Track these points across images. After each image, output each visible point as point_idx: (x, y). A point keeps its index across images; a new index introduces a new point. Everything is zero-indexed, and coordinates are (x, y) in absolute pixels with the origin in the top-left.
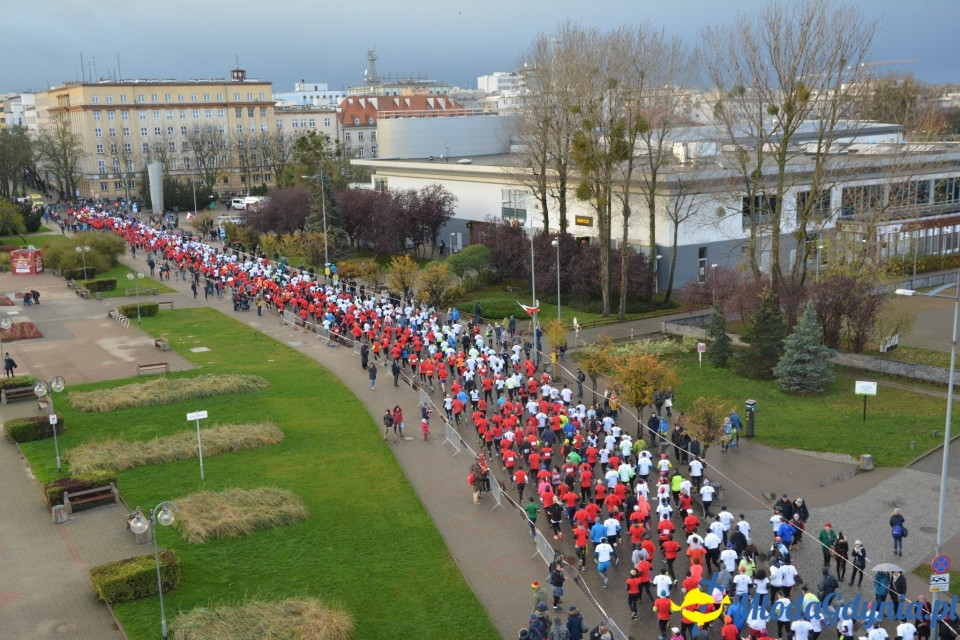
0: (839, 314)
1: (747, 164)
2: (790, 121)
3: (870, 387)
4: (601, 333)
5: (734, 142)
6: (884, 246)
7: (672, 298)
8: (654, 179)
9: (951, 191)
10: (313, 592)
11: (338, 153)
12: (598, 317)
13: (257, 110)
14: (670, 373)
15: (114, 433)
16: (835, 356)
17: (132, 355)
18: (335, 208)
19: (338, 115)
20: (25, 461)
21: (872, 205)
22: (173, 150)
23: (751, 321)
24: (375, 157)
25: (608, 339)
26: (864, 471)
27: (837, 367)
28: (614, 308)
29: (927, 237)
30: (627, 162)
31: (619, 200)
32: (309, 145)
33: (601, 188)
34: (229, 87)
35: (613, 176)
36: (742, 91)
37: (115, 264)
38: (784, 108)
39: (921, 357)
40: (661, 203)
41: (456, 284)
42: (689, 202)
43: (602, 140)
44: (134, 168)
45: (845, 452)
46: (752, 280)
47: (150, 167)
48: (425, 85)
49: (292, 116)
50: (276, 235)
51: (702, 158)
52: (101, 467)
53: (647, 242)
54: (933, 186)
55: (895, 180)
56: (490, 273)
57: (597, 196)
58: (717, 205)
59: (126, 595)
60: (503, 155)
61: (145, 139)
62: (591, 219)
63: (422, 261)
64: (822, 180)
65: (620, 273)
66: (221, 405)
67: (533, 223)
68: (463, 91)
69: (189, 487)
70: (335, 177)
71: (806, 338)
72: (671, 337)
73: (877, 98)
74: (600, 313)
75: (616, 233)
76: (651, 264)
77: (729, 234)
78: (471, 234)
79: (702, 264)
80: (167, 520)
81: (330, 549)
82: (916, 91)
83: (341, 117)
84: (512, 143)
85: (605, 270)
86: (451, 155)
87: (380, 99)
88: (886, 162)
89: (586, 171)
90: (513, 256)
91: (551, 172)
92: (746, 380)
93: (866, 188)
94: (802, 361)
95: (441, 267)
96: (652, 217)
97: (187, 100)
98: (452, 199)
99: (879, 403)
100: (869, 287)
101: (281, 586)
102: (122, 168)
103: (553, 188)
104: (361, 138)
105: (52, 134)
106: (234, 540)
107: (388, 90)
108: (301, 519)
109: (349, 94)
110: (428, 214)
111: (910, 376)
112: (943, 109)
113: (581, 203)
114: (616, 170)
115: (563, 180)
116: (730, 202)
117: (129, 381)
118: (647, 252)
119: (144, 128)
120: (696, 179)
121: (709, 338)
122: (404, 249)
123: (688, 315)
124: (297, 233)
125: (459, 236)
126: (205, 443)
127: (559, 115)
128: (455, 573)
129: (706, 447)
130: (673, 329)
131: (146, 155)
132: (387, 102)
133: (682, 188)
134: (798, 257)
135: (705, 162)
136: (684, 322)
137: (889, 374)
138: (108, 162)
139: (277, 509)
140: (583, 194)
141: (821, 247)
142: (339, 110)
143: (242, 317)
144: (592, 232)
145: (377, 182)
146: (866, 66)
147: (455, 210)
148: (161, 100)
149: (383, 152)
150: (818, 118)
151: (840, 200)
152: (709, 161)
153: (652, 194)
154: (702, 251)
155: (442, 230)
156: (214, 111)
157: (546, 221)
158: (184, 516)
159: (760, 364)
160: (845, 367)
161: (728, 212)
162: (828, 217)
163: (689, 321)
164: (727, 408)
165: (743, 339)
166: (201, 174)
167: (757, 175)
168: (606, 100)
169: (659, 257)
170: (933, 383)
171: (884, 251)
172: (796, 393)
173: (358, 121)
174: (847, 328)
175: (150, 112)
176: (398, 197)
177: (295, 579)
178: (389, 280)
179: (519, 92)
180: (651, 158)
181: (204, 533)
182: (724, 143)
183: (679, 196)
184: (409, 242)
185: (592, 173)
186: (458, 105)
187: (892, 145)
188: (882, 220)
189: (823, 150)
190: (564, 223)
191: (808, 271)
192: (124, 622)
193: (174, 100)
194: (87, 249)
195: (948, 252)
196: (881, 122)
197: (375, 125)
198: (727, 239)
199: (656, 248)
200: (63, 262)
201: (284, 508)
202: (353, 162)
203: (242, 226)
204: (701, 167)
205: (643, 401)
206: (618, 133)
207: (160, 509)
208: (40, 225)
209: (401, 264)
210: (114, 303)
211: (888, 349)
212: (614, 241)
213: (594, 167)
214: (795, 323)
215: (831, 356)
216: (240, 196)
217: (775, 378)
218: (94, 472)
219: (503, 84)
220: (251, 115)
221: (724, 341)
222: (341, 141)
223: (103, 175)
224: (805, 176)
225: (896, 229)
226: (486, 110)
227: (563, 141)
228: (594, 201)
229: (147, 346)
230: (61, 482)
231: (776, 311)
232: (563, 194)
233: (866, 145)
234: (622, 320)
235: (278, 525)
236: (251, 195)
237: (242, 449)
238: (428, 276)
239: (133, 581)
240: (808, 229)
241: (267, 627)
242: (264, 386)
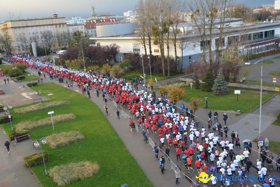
0: (229, 72)
1: (201, 32)
2: (212, 19)
3: (238, 92)
4: (163, 82)
5: (197, 26)
6: (240, 53)
7: (182, 71)
8: (175, 38)
9: (257, 35)
10: (88, 160)
11: (86, 36)
12: (162, 78)
13: (62, 25)
14: (183, 92)
15: (28, 119)
16: (228, 84)
17: (31, 97)
18: (86, 52)
19: (85, 25)
20: (3, 129)
21: (236, 41)
22: (38, 39)
23: (205, 76)
24: (96, 37)
25: (165, 83)
26: (238, 115)
27: (229, 87)
28: (166, 75)
29: (251, 49)
30: (167, 33)
31: (166, 44)
32: (77, 34)
33: (161, 41)
34: (53, 19)
35: (164, 37)
36: (198, 11)
37: (24, 72)
38: (210, 15)
39: (252, 82)
40: (178, 44)
41: (122, 71)
42: (185, 44)
43: (160, 28)
44: (27, 44)
45: (232, 110)
46: (204, 64)
47: (32, 44)
48: (109, 16)
49: (72, 27)
50: (70, 61)
51: (188, 31)
52: (25, 129)
53: (174, 56)
54: (252, 35)
55: (242, 34)
56: (131, 67)
57: (160, 43)
58: (193, 44)
59: (34, 164)
60: (132, 34)
61: (30, 36)
62: (158, 50)
63: (111, 65)
64: (222, 35)
65: (167, 65)
66: (57, 109)
67: (142, 52)
68: (120, 17)
69: (50, 133)
70: (85, 43)
71: (220, 79)
72: (183, 82)
73: (235, 12)
74: (163, 76)
75: (166, 54)
76: (176, 62)
77: (197, 52)
78: (125, 57)
79: (190, 61)
80: (44, 142)
81: (91, 147)
82: (246, 9)
83: (86, 26)
84: (135, 30)
85: (163, 64)
86: (118, 35)
87: (97, 20)
88: (239, 29)
89: (156, 37)
90: (137, 62)
91: (146, 38)
92: (204, 92)
93: (234, 37)
94: (219, 86)
95: (117, 66)
96: (175, 48)
97: (41, 24)
98: (119, 47)
99: (241, 96)
100: (237, 64)
101: (78, 159)
102: (24, 45)
103: (147, 42)
104: (92, 32)
105: (3, 36)
106: (64, 147)
107: (99, 18)
108: (82, 140)
109: (87, 19)
110: (112, 52)
111: (249, 88)
112: (254, 14)
113: (155, 46)
114: (164, 36)
115: (150, 40)
116: (197, 43)
117: (31, 105)
118: (175, 59)
119: (29, 32)
120: (187, 37)
121: (193, 81)
122: (107, 62)
123: (187, 75)
124: (75, 60)
125: (122, 57)
126: (54, 120)
127: (147, 21)
128: (127, 151)
129: (195, 111)
130: (183, 79)
131: (31, 40)
132: (98, 21)
133: (183, 40)
134: (217, 57)
135: (189, 32)
136: (186, 77)
137: (243, 88)
138: (20, 43)
139: (76, 137)
140: (156, 43)
141: (223, 54)
142: (85, 24)
143: (61, 84)
144: (159, 54)
145: (97, 44)
146: (232, 3)
147: (120, 50)
148: (34, 24)
149: (98, 35)
150: (219, 18)
151: (227, 40)
152: (190, 32)
153: (175, 42)
154: (190, 57)
155: (117, 56)
156: (49, 26)
157: (146, 52)
158: (49, 141)
159: (208, 88)
160: (231, 87)
161: (197, 46)
162: (224, 45)
163: (187, 77)
164: (200, 100)
165: (203, 81)
166: (47, 45)
167: (204, 35)
168: (160, 16)
169: (178, 60)
170: (255, 90)
171: (240, 54)
172: (218, 95)
173: (90, 27)
174: (231, 76)
175: (31, 28)
176: (104, 48)
177: (82, 156)
178: (103, 71)
179: (135, 16)
180: (174, 32)
181: (55, 145)
182: (194, 26)
183: (182, 42)
184: (108, 60)
185: (158, 37)
186: (118, 21)
187: (240, 24)
188: (239, 45)
189: (222, 27)
190: (151, 52)
191: (220, 61)
192: (34, 172)
193: (38, 24)
194: (16, 68)
195: (257, 53)
196: (237, 18)
197: (95, 28)
198: (197, 53)
199: (177, 57)
200: (9, 72)
201: (78, 137)
202: (90, 38)
203: (60, 59)
204: (188, 34)
205: (176, 100)
206: (164, 25)
207: (42, 140)
208: (2, 62)
209: (106, 66)
210: (25, 83)
211: (243, 81)
212: (165, 56)
213: (158, 35)
214: (217, 75)
215: (227, 84)
216: (58, 50)
217: (212, 91)
218: (23, 131)
219: (131, 14)
220: (60, 27)
221: (198, 82)
222: (86, 33)
223: (19, 47)
224: (217, 34)
225: (243, 48)
226: (127, 22)
227: (149, 28)
228: (159, 45)
229: (35, 94)
230: (14, 134)
231: (212, 73)
232: (150, 43)
233: (234, 25)
234: (169, 78)
235: (76, 142)
236: (62, 50)
237: (64, 121)
238: (114, 69)
239: (36, 160)
240: (219, 49)
241: (75, 170)
242: (70, 103)
